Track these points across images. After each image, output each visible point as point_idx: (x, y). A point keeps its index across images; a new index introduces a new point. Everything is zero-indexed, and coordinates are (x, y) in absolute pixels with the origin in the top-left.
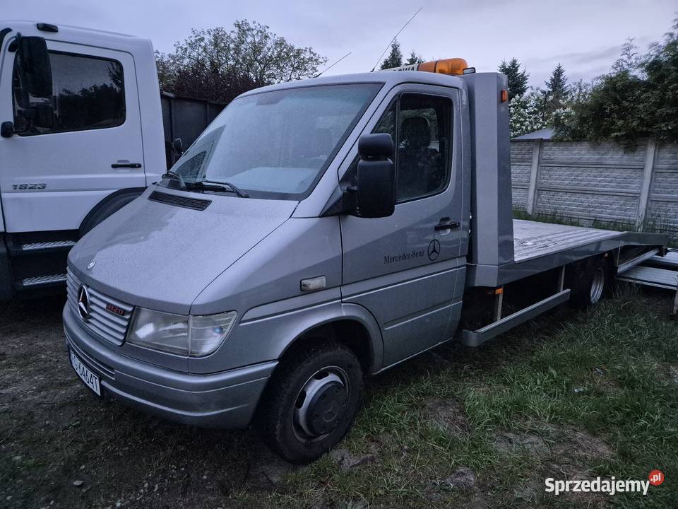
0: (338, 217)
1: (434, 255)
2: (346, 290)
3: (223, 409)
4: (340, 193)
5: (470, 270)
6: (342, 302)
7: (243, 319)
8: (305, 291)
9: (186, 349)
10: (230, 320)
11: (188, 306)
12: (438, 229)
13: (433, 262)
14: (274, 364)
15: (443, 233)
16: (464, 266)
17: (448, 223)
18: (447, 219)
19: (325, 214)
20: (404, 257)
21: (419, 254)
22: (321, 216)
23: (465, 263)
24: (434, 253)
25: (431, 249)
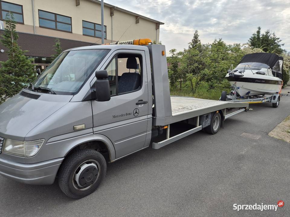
0: (90, 101)
1: (136, 115)
2: (95, 129)
3: (40, 177)
4: (91, 92)
5: (154, 120)
6: (94, 134)
7: (47, 142)
8: (75, 130)
9: (23, 154)
10: (42, 143)
11: (24, 137)
12: (137, 104)
13: (136, 117)
14: (62, 159)
16: (150, 118)
17: (142, 102)
18: (142, 100)
19: (84, 100)
20: (122, 115)
21: (129, 114)
22: (82, 101)
23: (152, 117)
24: (136, 114)
25: (135, 112)
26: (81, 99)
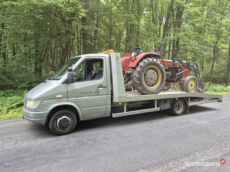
0: (67, 83)
2: (69, 99)
5: (112, 98)
6: (68, 101)
7: (42, 102)
8: (57, 98)
10: (39, 102)
12: (98, 87)
13: (97, 95)
14: (49, 112)
15: (100, 88)
18: (102, 85)
19: (64, 83)
20: (87, 93)
21: (92, 93)
22: (62, 83)
23: (110, 96)
24: (97, 93)
25: (96, 92)
26: (62, 82)
